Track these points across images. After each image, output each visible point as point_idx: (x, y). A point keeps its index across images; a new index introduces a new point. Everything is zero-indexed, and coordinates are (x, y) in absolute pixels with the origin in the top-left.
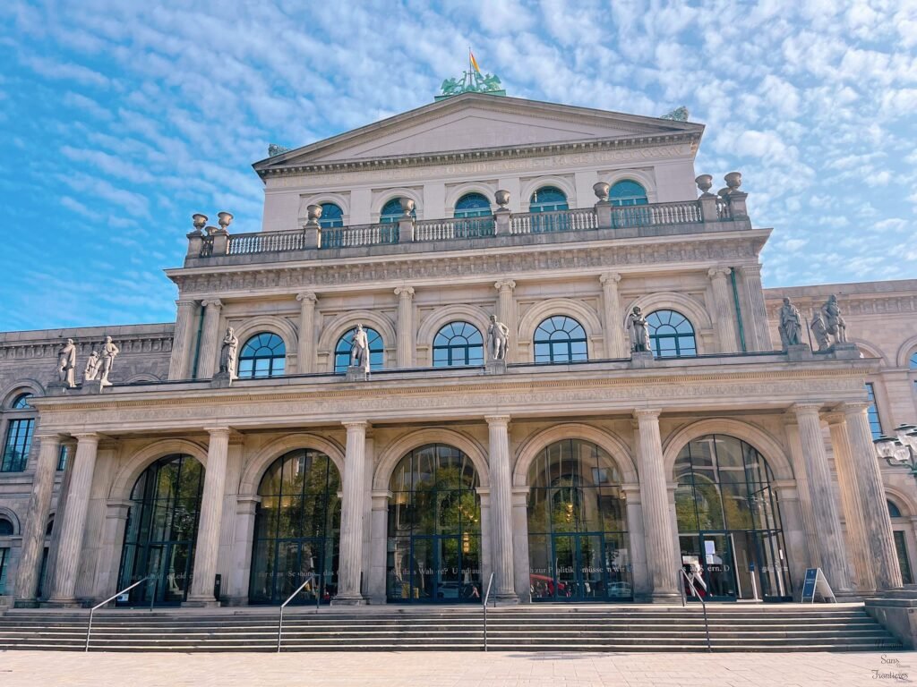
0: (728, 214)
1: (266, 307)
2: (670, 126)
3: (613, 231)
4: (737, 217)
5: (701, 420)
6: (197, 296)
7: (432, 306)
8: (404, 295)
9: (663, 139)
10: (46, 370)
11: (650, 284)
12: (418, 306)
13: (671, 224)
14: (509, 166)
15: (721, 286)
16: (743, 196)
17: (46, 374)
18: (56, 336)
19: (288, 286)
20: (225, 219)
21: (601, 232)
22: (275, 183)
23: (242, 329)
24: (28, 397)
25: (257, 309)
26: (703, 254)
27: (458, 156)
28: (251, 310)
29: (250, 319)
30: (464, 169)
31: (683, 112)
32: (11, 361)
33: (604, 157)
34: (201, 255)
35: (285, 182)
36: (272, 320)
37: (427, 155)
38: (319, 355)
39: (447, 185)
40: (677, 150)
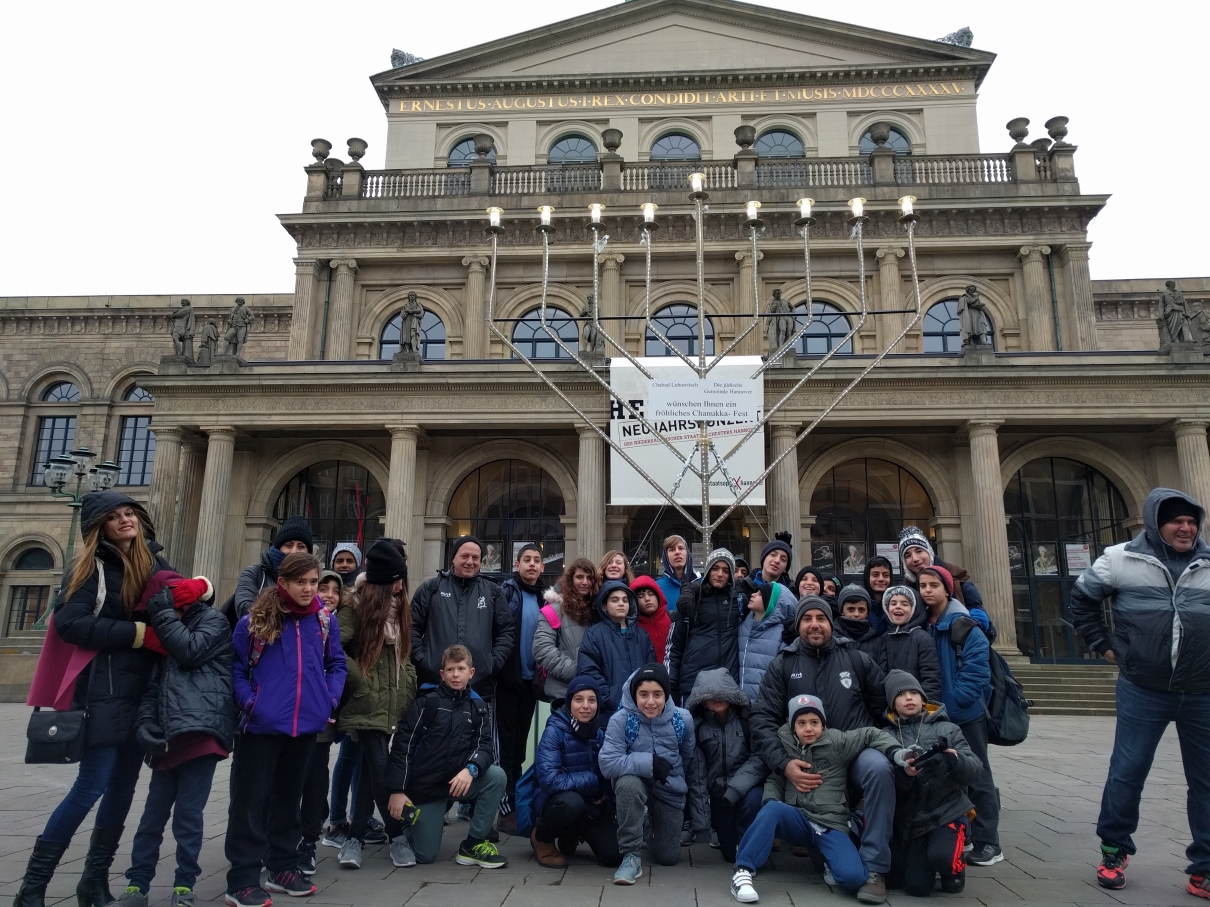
0: (1048, 173)
2: (949, 53)
3: (895, 189)
4: (1062, 178)
5: (1041, 438)
6: (323, 254)
7: (643, 281)
8: (611, 265)
9: (938, 70)
10: (90, 351)
12: (627, 281)
14: (727, 99)
15: (1035, 270)
16: (1070, 150)
17: (90, 357)
18: (101, 305)
19: (451, 246)
20: (357, 148)
21: (879, 190)
22: (401, 106)
23: (385, 302)
24: (65, 387)
25: (405, 276)
26: (1014, 226)
27: (659, 80)
28: (397, 276)
29: (395, 289)
30: (665, 99)
31: (966, 35)
32: (37, 338)
33: (856, 92)
34: (326, 197)
35: (416, 106)
36: (425, 292)
37: (616, 77)
38: (492, 342)
39: (642, 120)
40: (956, 88)
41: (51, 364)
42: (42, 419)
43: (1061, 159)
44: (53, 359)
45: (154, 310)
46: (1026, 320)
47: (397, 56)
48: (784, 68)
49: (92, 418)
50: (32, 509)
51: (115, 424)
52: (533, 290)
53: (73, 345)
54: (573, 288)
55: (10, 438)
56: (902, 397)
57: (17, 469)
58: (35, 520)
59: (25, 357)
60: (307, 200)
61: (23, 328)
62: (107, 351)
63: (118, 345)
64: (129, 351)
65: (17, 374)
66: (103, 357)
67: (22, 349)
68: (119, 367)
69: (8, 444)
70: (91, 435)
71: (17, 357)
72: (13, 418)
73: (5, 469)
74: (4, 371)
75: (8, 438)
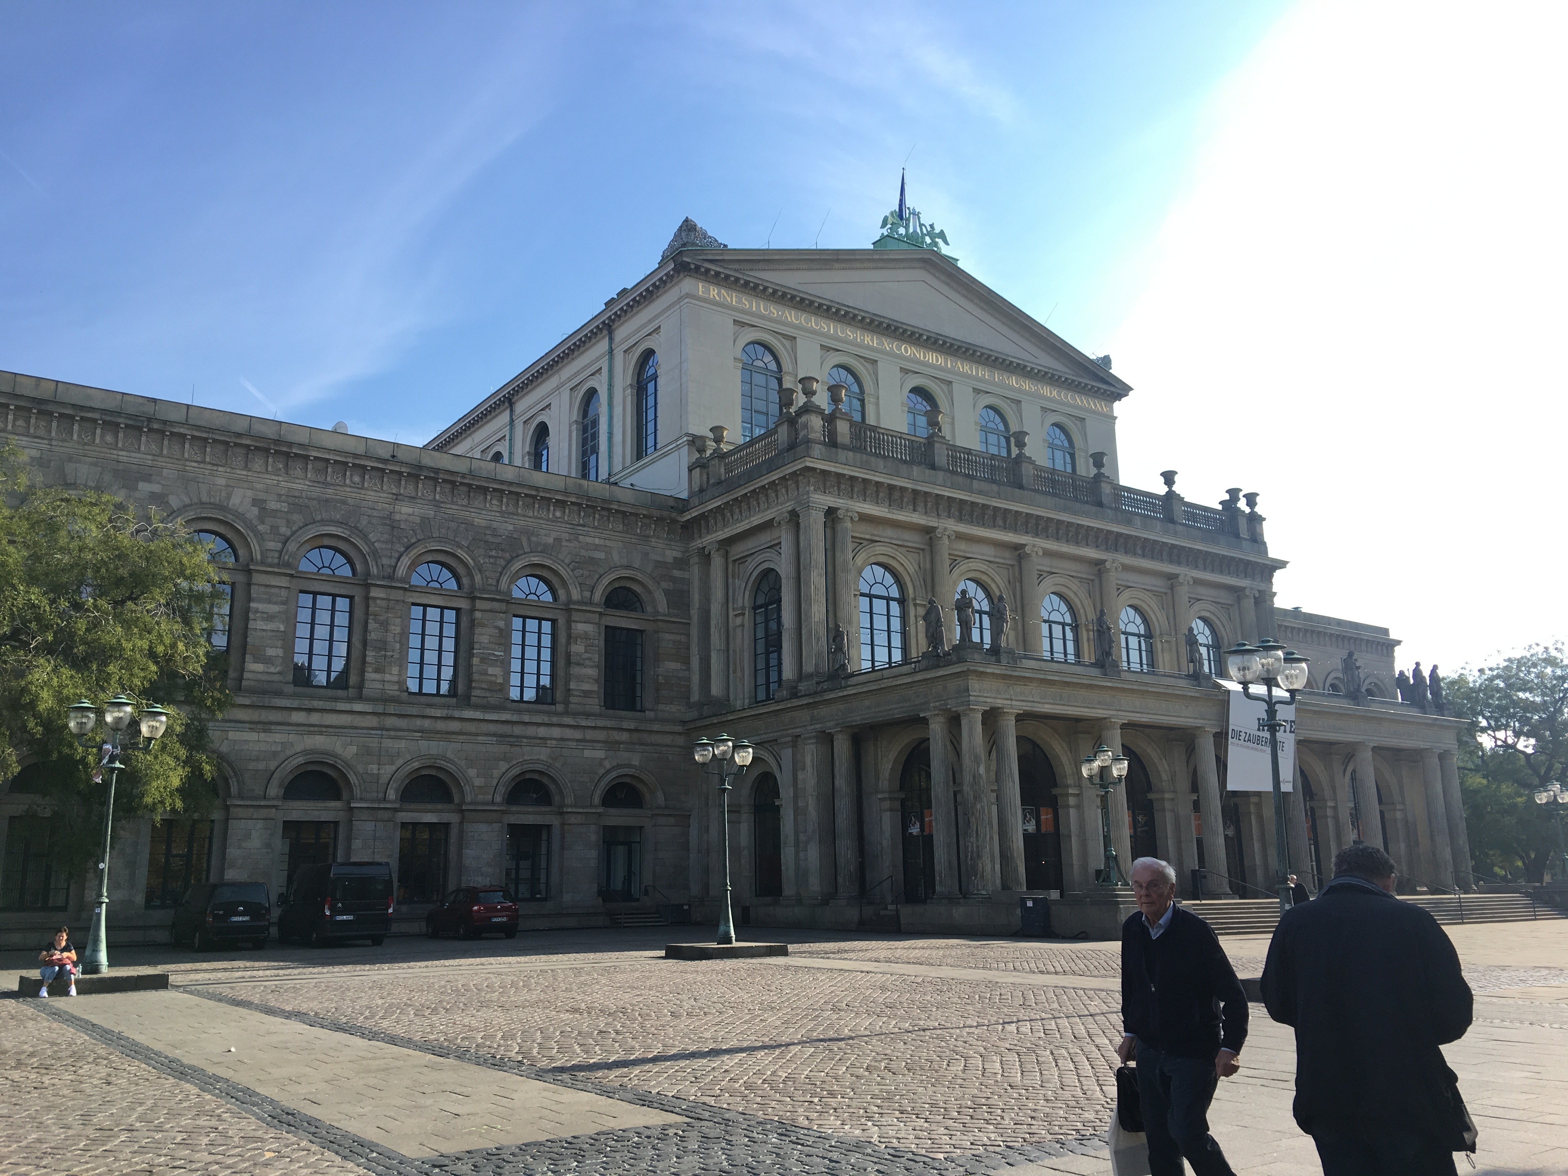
0: (1251, 534)
2: (1099, 374)
4: (1258, 541)
8: (1034, 556)
10: (375, 513)
14: (963, 369)
17: (374, 521)
19: (931, 515)
22: (700, 288)
25: (881, 533)
30: (919, 354)
31: (1107, 361)
35: (714, 292)
36: (893, 551)
39: (901, 369)
40: (1103, 407)
41: (324, 522)
43: (1257, 527)
44: (325, 516)
50: (315, 718)
52: (970, 564)
53: (351, 501)
58: (321, 733)
59: (284, 507)
62: (397, 517)
63: (410, 511)
64: (425, 522)
65: (274, 529)
66: (392, 525)
67: (280, 495)
68: (413, 540)
69: (270, 626)
71: (272, 505)
72: (276, 591)
73: (268, 661)
74: (255, 522)
75: (270, 618)
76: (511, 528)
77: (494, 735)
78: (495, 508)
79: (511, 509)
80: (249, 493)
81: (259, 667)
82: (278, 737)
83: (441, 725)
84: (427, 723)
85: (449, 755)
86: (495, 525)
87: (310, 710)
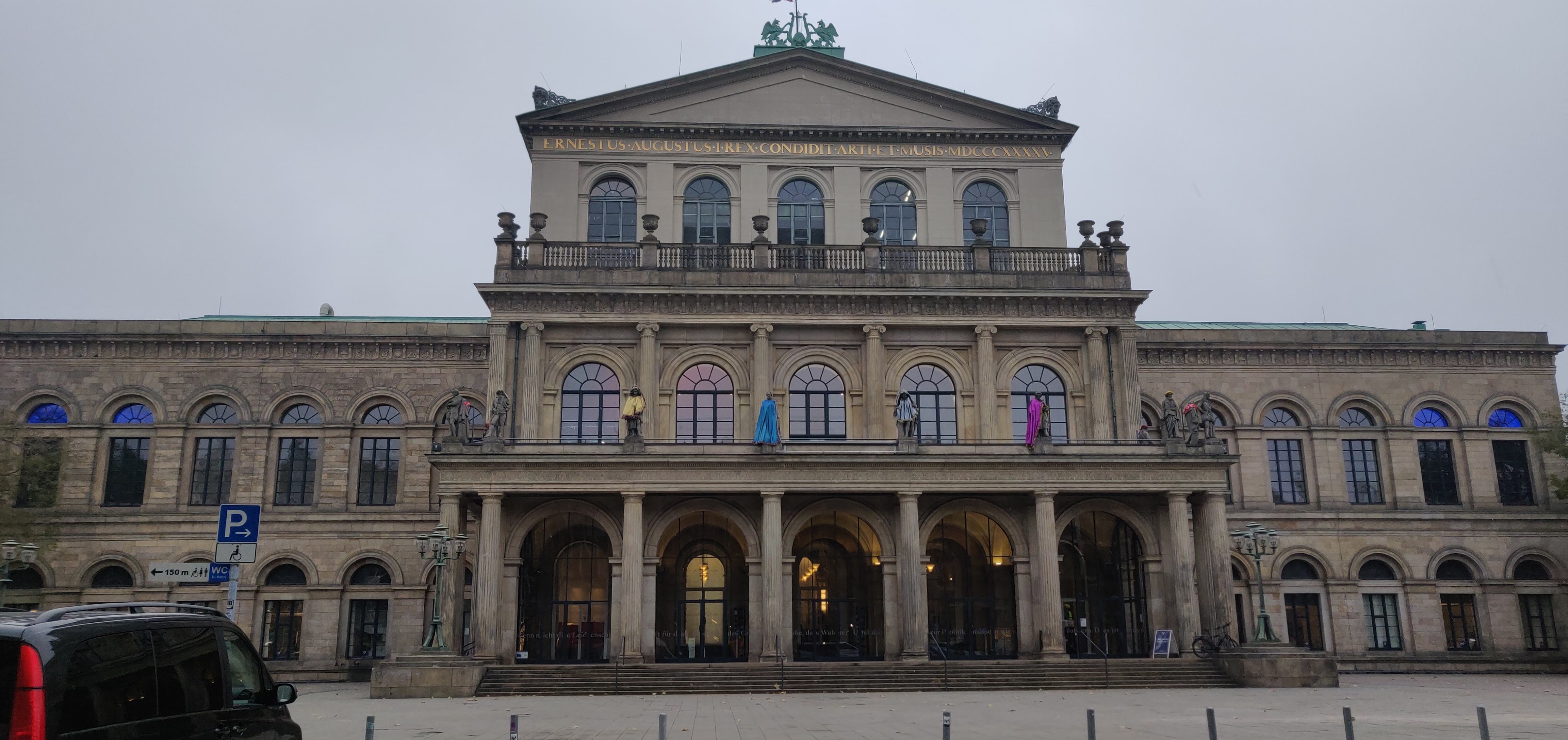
0: (1108, 266)
1: (595, 335)
2: (1040, 123)
3: (990, 276)
4: (1118, 271)
6: (514, 317)
7: (789, 345)
8: (762, 333)
9: (1031, 137)
11: (1025, 338)
12: (774, 345)
13: (1051, 273)
14: (847, 151)
15: (1097, 346)
16: (1123, 249)
17: (248, 381)
18: (256, 330)
19: (626, 313)
20: (540, 221)
21: (978, 276)
22: (545, 143)
23: (567, 358)
24: (220, 408)
25: (584, 336)
26: (1081, 310)
27: (786, 132)
28: (578, 336)
29: (576, 347)
30: (792, 149)
31: (1053, 105)
32: (194, 361)
33: (961, 151)
34: (513, 266)
35: (559, 143)
36: (602, 350)
37: (748, 127)
38: (661, 395)
39: (770, 168)
40: (1044, 152)
41: (210, 387)
42: (198, 439)
43: (1118, 256)
44: (211, 382)
45: (312, 337)
46: (1090, 385)
47: (539, 94)
48: (898, 128)
49: (253, 440)
50: (197, 528)
51: (274, 444)
52: (695, 350)
53: (230, 369)
54: (728, 349)
55: (171, 459)
56: (990, 474)
57: (179, 488)
58: (201, 538)
59: (181, 380)
60: (498, 268)
61: (179, 351)
62: (264, 375)
63: (276, 369)
64: (287, 376)
65: (174, 396)
66: (261, 381)
67: (179, 372)
68: (277, 391)
69: (169, 465)
70: (253, 456)
71: (173, 380)
72: (173, 440)
73: (167, 490)
74: (161, 394)
75: (169, 459)
76: (357, 370)
77: (336, 532)
78: (344, 357)
79: (357, 356)
80: (157, 374)
81: (160, 495)
82: (171, 543)
83: (293, 528)
84: (282, 527)
85: (300, 549)
86: (343, 370)
87: (194, 523)
